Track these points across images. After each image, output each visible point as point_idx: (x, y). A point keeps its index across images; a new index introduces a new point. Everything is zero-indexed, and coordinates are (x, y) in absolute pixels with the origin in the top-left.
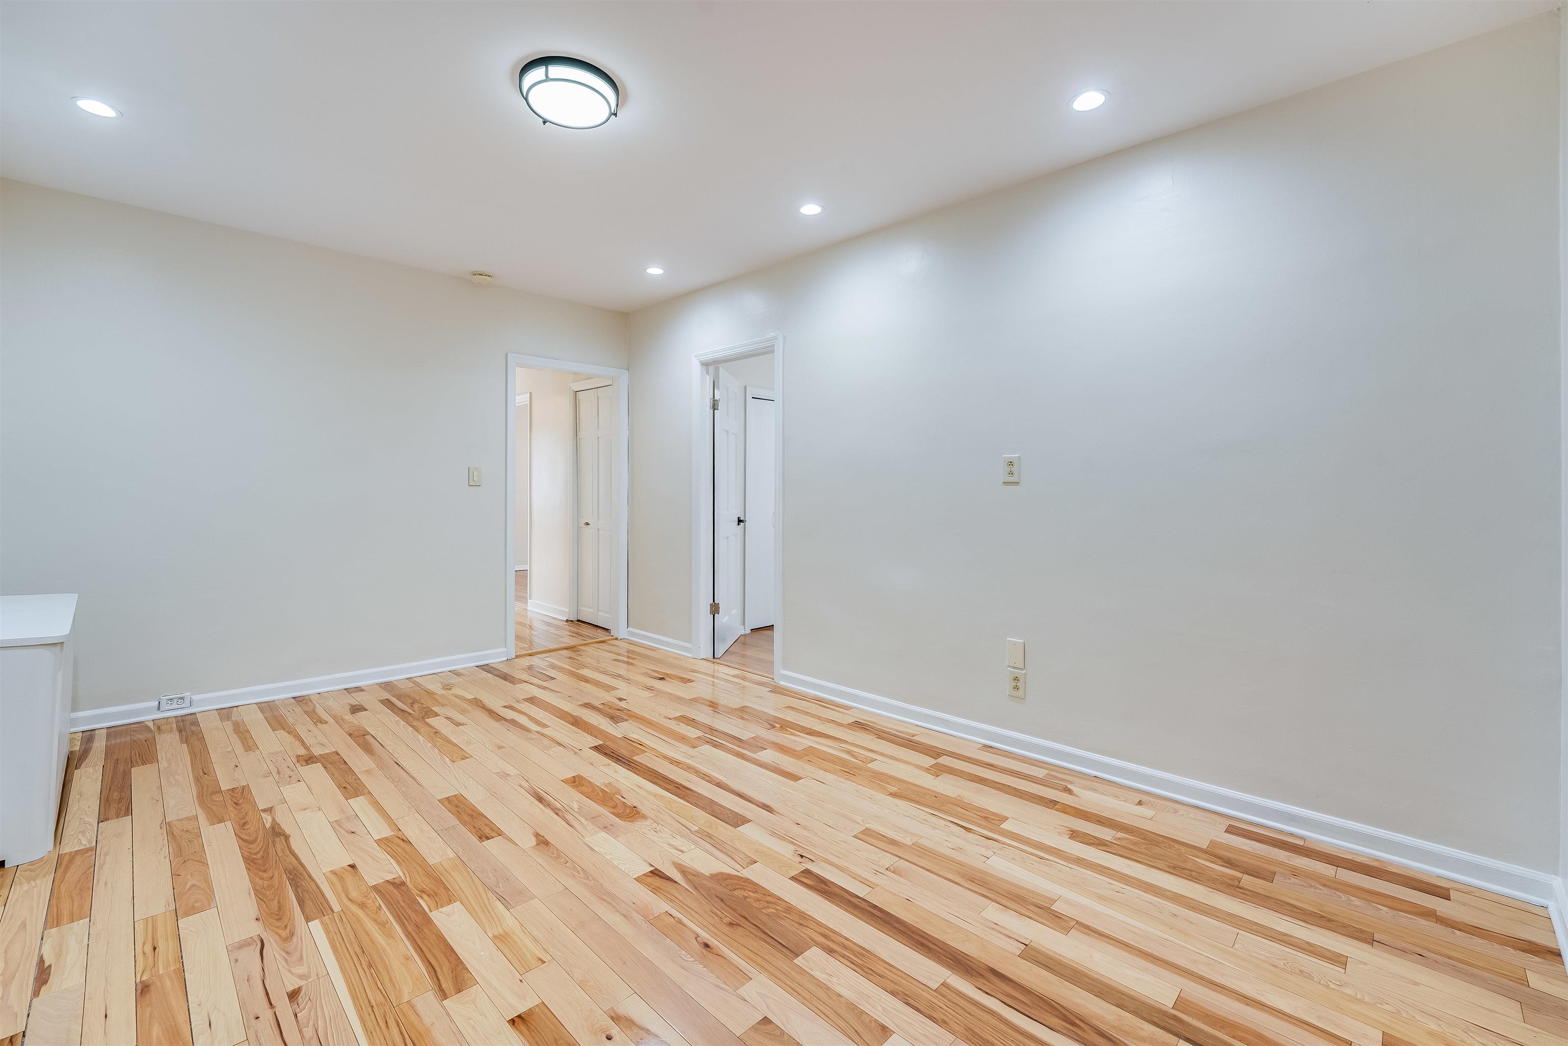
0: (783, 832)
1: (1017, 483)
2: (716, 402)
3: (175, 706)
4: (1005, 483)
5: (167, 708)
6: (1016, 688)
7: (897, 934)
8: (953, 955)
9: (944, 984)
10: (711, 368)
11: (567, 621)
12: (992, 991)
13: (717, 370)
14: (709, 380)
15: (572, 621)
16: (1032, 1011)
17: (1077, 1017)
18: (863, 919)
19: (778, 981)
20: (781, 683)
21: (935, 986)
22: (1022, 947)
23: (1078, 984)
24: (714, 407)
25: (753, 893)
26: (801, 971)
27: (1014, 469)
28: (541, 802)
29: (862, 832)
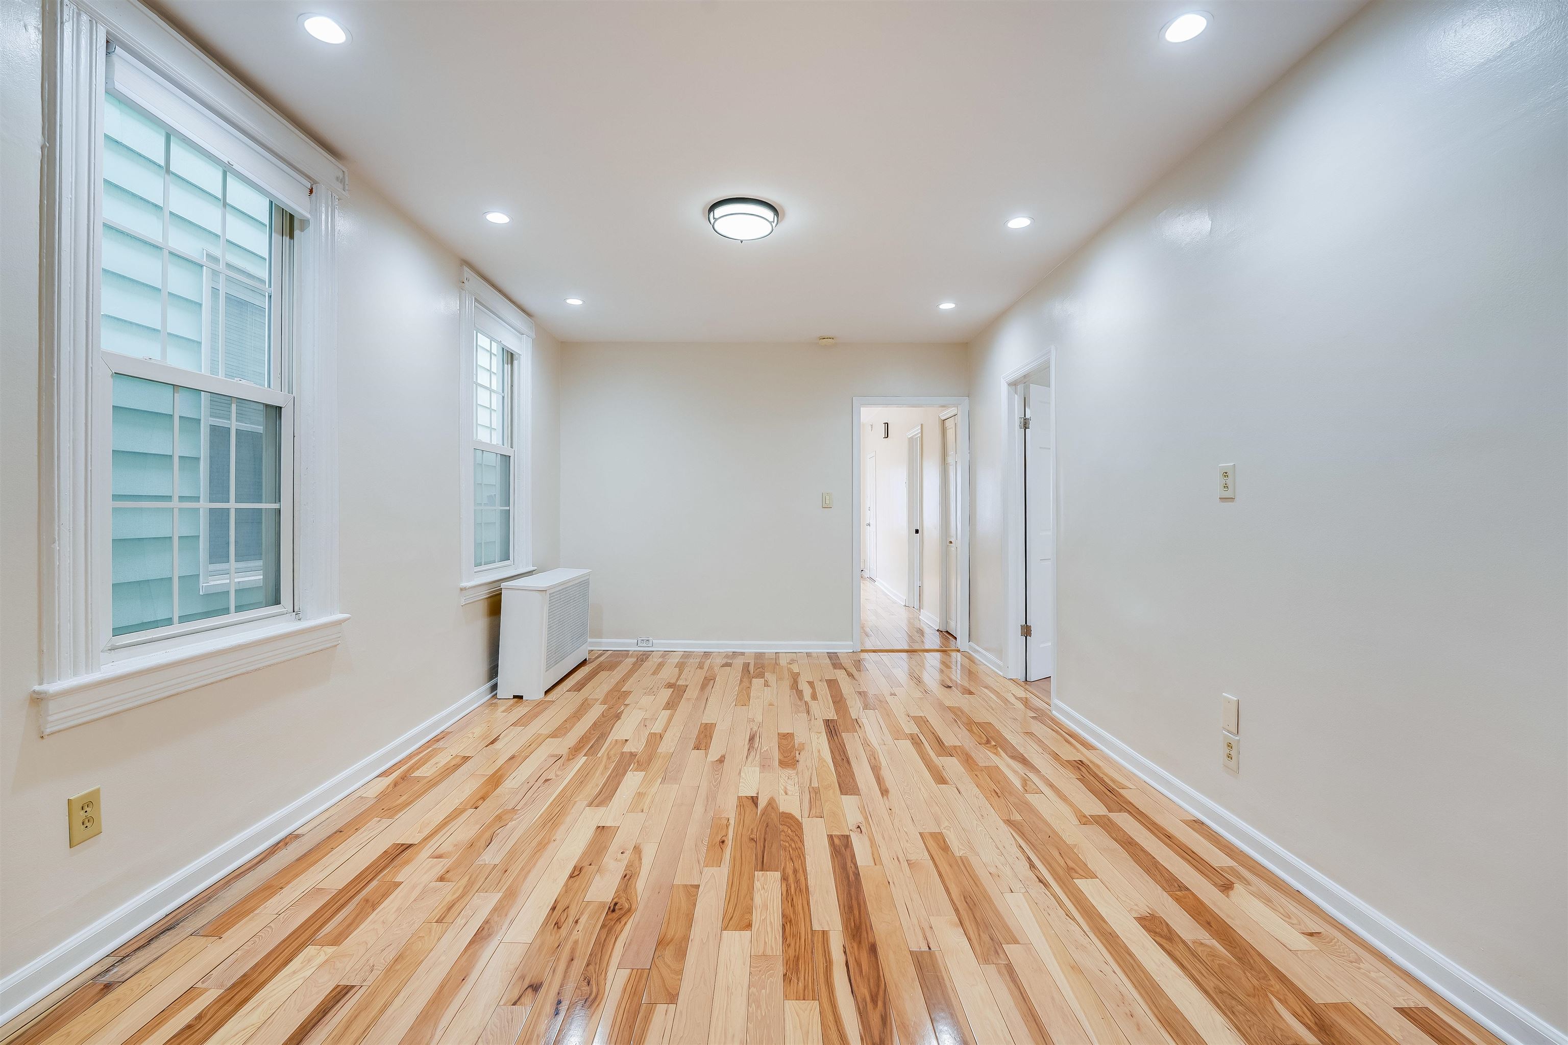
0: (871, 810)
1: (1232, 499)
2: (1027, 421)
3: (644, 645)
4: (1222, 499)
5: (641, 645)
6: (1229, 756)
7: (844, 894)
8: (860, 923)
9: (824, 933)
10: (1020, 388)
11: (938, 630)
12: (851, 953)
13: (1027, 388)
14: (1017, 401)
15: (942, 631)
16: (858, 979)
17: (884, 998)
18: (836, 876)
19: (731, 874)
20: (1054, 712)
21: (816, 927)
22: (925, 948)
23: (925, 990)
24: (1025, 425)
25: (792, 831)
26: (752, 879)
27: (1230, 482)
28: (749, 741)
29: (933, 835)
